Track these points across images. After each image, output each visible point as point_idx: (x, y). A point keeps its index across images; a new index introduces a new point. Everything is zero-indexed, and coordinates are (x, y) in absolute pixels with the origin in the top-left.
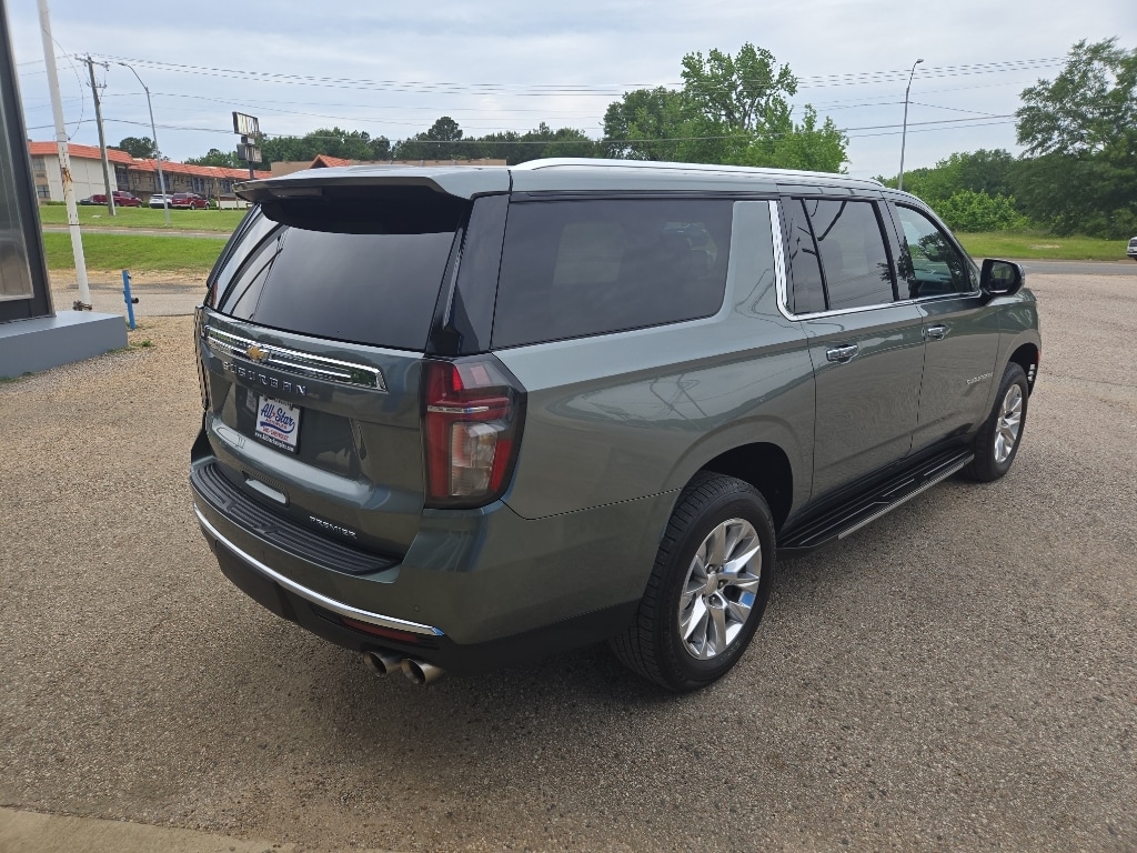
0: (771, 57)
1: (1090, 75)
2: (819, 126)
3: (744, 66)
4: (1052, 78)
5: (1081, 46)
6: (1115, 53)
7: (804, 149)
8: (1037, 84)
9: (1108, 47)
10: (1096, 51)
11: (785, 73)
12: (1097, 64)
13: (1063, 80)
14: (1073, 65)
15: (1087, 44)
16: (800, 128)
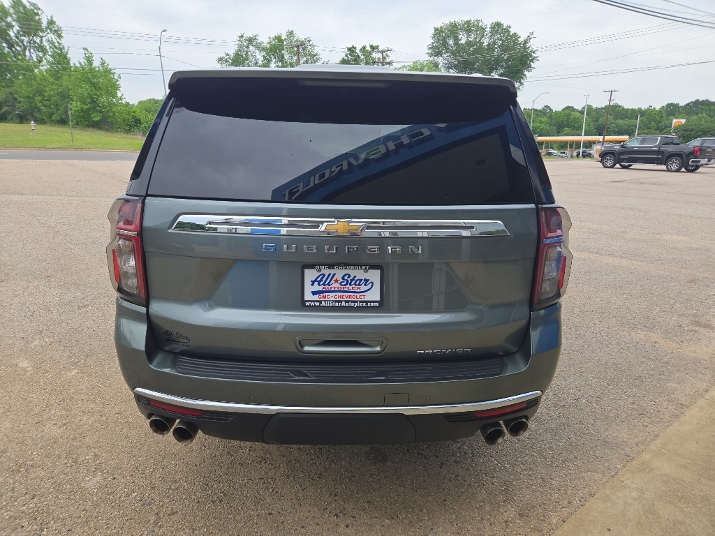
0: (39, 9)
1: (249, 53)
2: (96, 63)
3: (17, 12)
4: (232, 53)
5: (242, 36)
6: (259, 43)
7: (89, 79)
8: (224, 55)
9: (255, 39)
10: (251, 40)
11: (51, 22)
12: (251, 48)
13: (237, 54)
14: (240, 47)
15: (245, 36)
16: (83, 64)
